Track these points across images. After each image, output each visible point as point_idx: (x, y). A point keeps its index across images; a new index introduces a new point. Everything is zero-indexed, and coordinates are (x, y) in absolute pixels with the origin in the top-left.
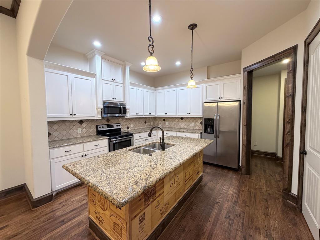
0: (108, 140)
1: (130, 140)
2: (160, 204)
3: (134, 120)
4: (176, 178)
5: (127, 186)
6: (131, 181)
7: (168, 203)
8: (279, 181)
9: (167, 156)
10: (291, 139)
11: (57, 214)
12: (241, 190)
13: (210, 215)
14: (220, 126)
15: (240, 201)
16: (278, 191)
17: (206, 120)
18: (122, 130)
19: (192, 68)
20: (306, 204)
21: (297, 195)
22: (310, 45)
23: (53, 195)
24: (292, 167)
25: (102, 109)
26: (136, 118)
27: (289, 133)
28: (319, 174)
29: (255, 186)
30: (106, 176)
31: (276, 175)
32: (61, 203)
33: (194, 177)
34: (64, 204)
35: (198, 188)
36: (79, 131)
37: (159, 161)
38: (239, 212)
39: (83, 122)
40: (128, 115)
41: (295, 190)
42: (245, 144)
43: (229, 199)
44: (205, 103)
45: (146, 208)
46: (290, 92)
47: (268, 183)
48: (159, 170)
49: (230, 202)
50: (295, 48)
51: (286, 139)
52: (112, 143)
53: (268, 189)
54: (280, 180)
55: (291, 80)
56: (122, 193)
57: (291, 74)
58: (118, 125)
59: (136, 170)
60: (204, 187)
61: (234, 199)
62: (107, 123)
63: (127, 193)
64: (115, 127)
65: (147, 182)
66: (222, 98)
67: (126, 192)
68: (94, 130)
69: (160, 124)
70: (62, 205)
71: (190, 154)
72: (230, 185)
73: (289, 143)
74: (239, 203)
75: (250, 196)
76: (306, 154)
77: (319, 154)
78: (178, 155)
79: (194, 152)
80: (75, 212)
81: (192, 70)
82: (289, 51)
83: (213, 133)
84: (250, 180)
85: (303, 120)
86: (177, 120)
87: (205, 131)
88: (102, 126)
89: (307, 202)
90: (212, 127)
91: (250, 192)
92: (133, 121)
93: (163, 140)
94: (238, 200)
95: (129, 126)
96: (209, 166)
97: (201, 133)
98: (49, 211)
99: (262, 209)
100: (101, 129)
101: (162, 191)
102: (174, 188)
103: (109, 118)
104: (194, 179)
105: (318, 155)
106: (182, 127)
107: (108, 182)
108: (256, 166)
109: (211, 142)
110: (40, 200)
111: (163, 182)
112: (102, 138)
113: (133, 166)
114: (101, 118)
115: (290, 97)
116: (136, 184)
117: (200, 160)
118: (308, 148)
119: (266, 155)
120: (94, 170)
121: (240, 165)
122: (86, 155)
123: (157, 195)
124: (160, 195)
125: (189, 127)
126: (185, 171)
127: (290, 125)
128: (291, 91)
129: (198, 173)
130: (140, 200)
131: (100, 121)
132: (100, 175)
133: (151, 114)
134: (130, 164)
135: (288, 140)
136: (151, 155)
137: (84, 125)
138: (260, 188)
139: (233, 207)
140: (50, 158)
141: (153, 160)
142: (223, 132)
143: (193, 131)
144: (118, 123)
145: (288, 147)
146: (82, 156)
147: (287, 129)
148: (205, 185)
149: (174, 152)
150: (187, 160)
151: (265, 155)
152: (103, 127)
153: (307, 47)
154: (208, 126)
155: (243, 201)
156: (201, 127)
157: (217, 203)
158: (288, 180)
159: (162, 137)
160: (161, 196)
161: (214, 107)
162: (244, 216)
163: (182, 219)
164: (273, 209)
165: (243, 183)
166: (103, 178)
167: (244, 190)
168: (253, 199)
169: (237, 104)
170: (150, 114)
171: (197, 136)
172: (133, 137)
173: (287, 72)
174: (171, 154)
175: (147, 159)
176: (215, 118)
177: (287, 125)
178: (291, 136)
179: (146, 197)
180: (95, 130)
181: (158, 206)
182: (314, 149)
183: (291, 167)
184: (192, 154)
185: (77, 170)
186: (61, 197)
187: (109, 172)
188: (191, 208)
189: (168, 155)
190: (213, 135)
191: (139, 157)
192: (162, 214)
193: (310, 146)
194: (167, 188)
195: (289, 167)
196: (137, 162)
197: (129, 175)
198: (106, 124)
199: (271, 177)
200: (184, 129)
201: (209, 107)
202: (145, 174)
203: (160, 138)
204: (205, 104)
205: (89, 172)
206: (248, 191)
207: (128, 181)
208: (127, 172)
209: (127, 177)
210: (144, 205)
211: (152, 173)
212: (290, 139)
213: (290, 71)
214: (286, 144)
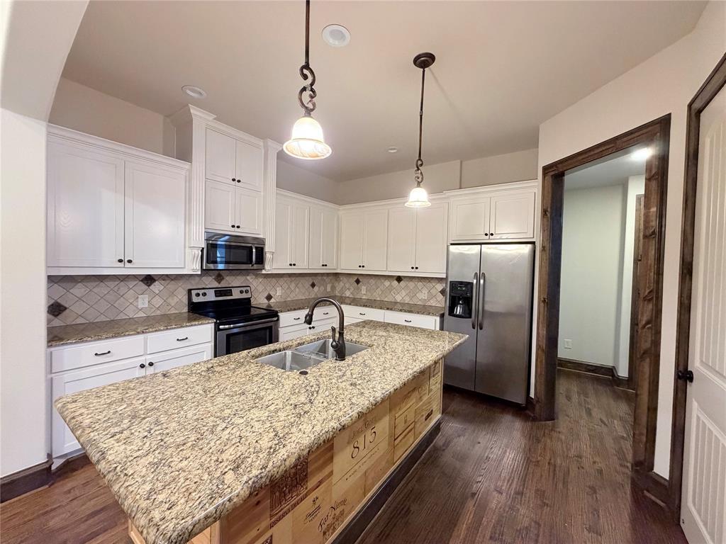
0: (213, 327)
1: (270, 328)
2: (319, 507)
3: (285, 279)
4: (369, 433)
5: (206, 477)
6: (224, 456)
7: (345, 501)
8: (623, 437)
9: (345, 378)
10: (653, 338)
11: (51, 523)
12: (531, 461)
13: (453, 530)
14: (486, 299)
15: (530, 493)
16: (621, 465)
17: (454, 285)
18: (253, 302)
19: (420, 159)
20: (690, 504)
21: (668, 478)
22: (702, 114)
23: (50, 467)
24: (655, 409)
25: (202, 251)
26: (290, 275)
27: (650, 325)
28: (723, 431)
29: (565, 449)
30: (159, 438)
31: (615, 421)
32: (69, 492)
33: (418, 425)
34: (77, 493)
35: (430, 452)
36: (143, 302)
37: (320, 392)
38: (526, 522)
39: (155, 281)
40: (269, 268)
41: (662, 467)
42: (544, 345)
43: (502, 486)
44: (452, 244)
45: (275, 523)
46: (653, 227)
47: (598, 444)
48: (315, 422)
49: (504, 494)
50: (665, 123)
51: (643, 340)
52: (223, 335)
53: (597, 459)
54: (625, 435)
55: (655, 198)
56: (183, 501)
57: (654, 184)
58: (244, 289)
59: (252, 419)
60: (444, 450)
61: (514, 486)
62: (216, 284)
63: (198, 502)
64: (236, 295)
65: (269, 460)
66: (492, 234)
67: (197, 497)
68: (182, 302)
69: (349, 289)
70: (71, 496)
71: (405, 372)
72: (507, 446)
73: (650, 348)
74: (528, 495)
75: (554, 478)
76: (691, 379)
77: (724, 382)
78: (375, 375)
79: (417, 367)
80: (101, 516)
81: (420, 163)
82: (650, 128)
83: (470, 317)
84: (555, 435)
85: (685, 296)
86: (387, 283)
87: (451, 313)
88: (203, 291)
89: (694, 504)
90: (468, 302)
91: (555, 466)
92: (282, 281)
93: (341, 334)
94: (523, 489)
95: (272, 294)
96: (457, 395)
97: (442, 316)
98: (33, 513)
99: (582, 515)
100: (201, 299)
101: (326, 471)
102: (364, 460)
103: (221, 272)
104: (417, 433)
105: (723, 384)
106: (399, 298)
107: (156, 460)
108: (569, 398)
109: (462, 340)
110: (12, 482)
111: (331, 447)
112: (197, 323)
113: (246, 407)
114: (199, 273)
115: (652, 236)
116: (235, 469)
117: (436, 384)
118: (695, 364)
119: (593, 371)
120: (134, 417)
121: (532, 395)
122: (151, 364)
123: (311, 483)
124: (320, 483)
125: (414, 301)
126: (393, 412)
127: (650, 306)
128: (654, 223)
129: (429, 415)
130: (258, 503)
131: (197, 278)
132: (146, 434)
133: (326, 265)
134: (243, 397)
135: (646, 341)
136: (306, 373)
137: (156, 287)
138: (577, 457)
139: (512, 508)
140: (51, 370)
141: (308, 388)
142: (493, 315)
143: (424, 310)
144: (244, 285)
145: (648, 360)
146: (142, 366)
147: (645, 315)
148: (447, 444)
149: (366, 366)
150: (395, 390)
151: (589, 371)
152: (204, 294)
153: (694, 118)
154: (457, 299)
155: (537, 491)
156: (441, 302)
157: (474, 494)
158: (647, 441)
159: (337, 326)
160: (325, 483)
161: (472, 254)
162: (538, 535)
163: (380, 540)
164: (610, 514)
165: (538, 441)
166: (147, 445)
167: (538, 461)
168: (560, 486)
169: (527, 249)
170: (323, 265)
171: (432, 322)
172: (278, 320)
173: (646, 179)
174: (357, 370)
175: (291, 385)
176: (475, 281)
177: (643, 307)
178: (653, 332)
179: (277, 494)
180: (185, 300)
181: (314, 512)
182: (715, 370)
183: (653, 409)
184: (410, 371)
185: (88, 414)
186: (74, 473)
187: (174, 424)
188: (405, 510)
189: (348, 373)
190: (469, 322)
191: (272, 379)
192: (324, 533)
193: (702, 361)
194: (342, 461)
195: (649, 409)
196: (262, 393)
197: (227, 437)
198: (215, 286)
199: (605, 430)
200: (403, 304)
201: (461, 254)
202: (272, 435)
203: (334, 329)
204: (452, 248)
205: (116, 424)
206: (549, 463)
207: (215, 458)
208: (224, 425)
209: (218, 442)
210: (271, 516)
211: (294, 430)
212: (652, 340)
213: (653, 176)
214: (642, 352)
